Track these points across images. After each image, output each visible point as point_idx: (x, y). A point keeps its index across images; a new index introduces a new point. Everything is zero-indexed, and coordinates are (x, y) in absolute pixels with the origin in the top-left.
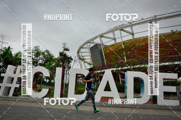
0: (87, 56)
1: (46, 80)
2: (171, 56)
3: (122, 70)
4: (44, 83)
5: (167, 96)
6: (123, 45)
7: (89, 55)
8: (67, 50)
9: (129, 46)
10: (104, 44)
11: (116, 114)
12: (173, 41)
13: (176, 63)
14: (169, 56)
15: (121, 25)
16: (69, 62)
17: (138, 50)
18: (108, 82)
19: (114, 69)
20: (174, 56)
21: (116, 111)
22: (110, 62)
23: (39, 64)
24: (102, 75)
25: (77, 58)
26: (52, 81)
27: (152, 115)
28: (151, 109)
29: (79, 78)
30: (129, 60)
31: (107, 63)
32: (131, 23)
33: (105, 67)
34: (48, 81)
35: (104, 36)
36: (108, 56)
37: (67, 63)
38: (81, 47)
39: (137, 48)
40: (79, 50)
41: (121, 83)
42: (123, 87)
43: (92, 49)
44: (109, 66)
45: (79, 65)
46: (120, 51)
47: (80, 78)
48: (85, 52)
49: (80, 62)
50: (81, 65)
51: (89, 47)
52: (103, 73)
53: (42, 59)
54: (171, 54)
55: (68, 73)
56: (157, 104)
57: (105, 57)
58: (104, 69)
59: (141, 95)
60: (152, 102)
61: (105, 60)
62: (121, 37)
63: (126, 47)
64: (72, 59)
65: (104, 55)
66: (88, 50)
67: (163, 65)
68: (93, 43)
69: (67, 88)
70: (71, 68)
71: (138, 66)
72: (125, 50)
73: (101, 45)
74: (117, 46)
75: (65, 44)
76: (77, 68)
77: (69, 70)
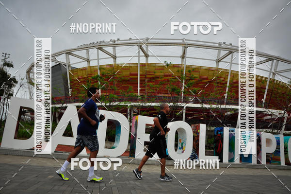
2: (160, 95)
6: (99, 71)
8: (10, 65)
9: (108, 74)
10: (71, 66)
12: (165, 76)
14: (157, 95)
15: (101, 42)
16: (11, 86)
17: (118, 81)
18: (70, 124)
20: (164, 95)
22: (78, 93)
24: (63, 111)
25: (25, 80)
29: (25, 112)
30: (105, 94)
31: (72, 94)
32: (115, 42)
33: (68, 100)
35: (73, 52)
36: (75, 84)
37: (7, 86)
39: (117, 78)
40: (30, 69)
44: (74, 99)
45: (28, 94)
46: (93, 79)
47: (27, 112)
49: (29, 88)
50: (30, 93)
52: (65, 108)
54: (160, 92)
55: (7, 102)
56: (134, 157)
57: (71, 85)
58: (66, 103)
59: (115, 144)
60: (129, 154)
61: (70, 90)
62: (98, 59)
63: (103, 75)
64: (16, 82)
65: (69, 82)
67: (148, 106)
68: (55, 61)
69: (2, 127)
70: (13, 96)
71: (117, 103)
72: (101, 78)
73: (67, 66)
74: (90, 70)
75: (7, 56)
76: (23, 97)
77: (8, 98)
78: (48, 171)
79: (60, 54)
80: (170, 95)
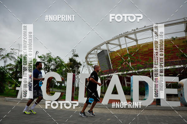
0: (94, 61)
1: (57, 84)
2: (172, 60)
3: (127, 74)
4: (56, 87)
5: (169, 97)
6: (128, 51)
7: (96, 60)
8: (77, 56)
10: (110, 50)
11: (124, 115)
13: (177, 67)
14: (170, 61)
15: (126, 32)
16: (78, 67)
17: (141, 56)
18: (115, 86)
19: (120, 73)
20: (175, 60)
21: (123, 112)
22: (117, 67)
23: (51, 69)
24: (109, 79)
25: (85, 63)
26: (63, 85)
27: (156, 116)
28: (155, 111)
30: (134, 65)
31: (113, 68)
32: (135, 31)
33: (111, 72)
34: (59, 84)
35: (110, 42)
36: (114, 61)
38: (89, 53)
39: (140, 53)
40: (87, 56)
41: (126, 86)
42: (128, 90)
43: (99, 55)
45: (88, 70)
46: (125, 56)
48: (92, 58)
49: (88, 68)
51: (96, 53)
52: (111, 77)
53: (53, 65)
55: (78, 77)
56: (160, 105)
57: (111, 62)
59: (145, 97)
60: (156, 103)
61: (111, 65)
62: (126, 43)
63: (131, 53)
64: (81, 65)
65: (110, 60)
66: (96, 56)
68: (100, 49)
69: (77, 91)
70: (80, 73)
71: (142, 70)
72: (130, 55)
73: (108, 51)
74: (122, 51)
75: (74, 51)
76: (85, 73)
77: (78, 74)
78: (106, 116)
79: (102, 44)
80: (180, 60)
